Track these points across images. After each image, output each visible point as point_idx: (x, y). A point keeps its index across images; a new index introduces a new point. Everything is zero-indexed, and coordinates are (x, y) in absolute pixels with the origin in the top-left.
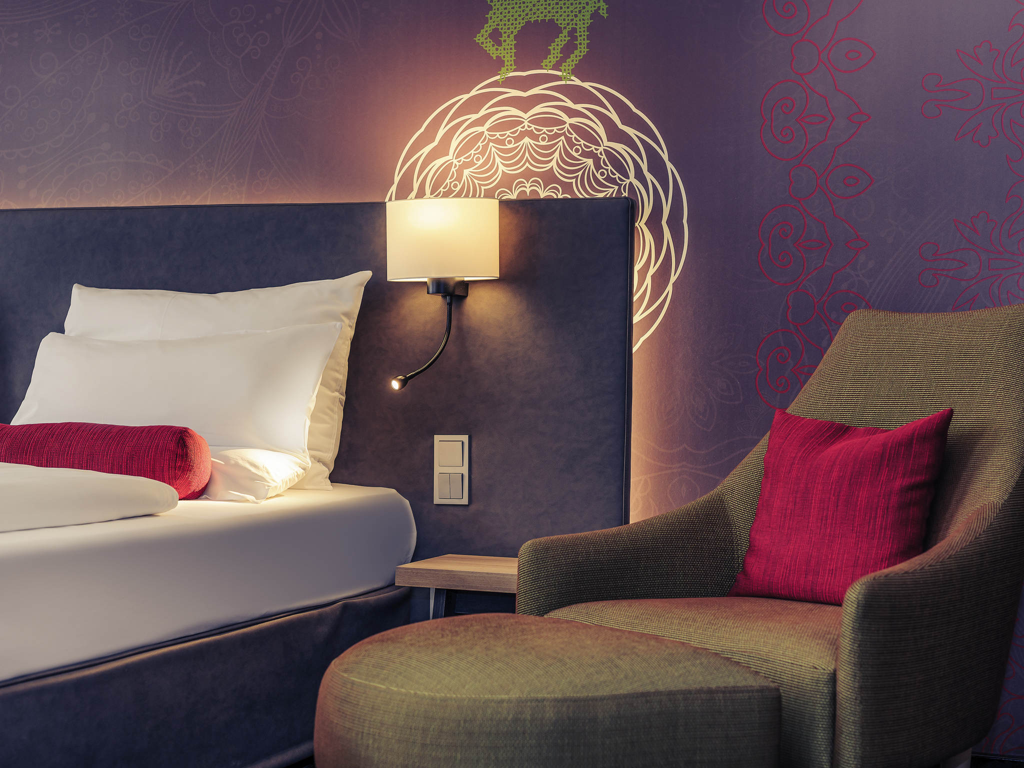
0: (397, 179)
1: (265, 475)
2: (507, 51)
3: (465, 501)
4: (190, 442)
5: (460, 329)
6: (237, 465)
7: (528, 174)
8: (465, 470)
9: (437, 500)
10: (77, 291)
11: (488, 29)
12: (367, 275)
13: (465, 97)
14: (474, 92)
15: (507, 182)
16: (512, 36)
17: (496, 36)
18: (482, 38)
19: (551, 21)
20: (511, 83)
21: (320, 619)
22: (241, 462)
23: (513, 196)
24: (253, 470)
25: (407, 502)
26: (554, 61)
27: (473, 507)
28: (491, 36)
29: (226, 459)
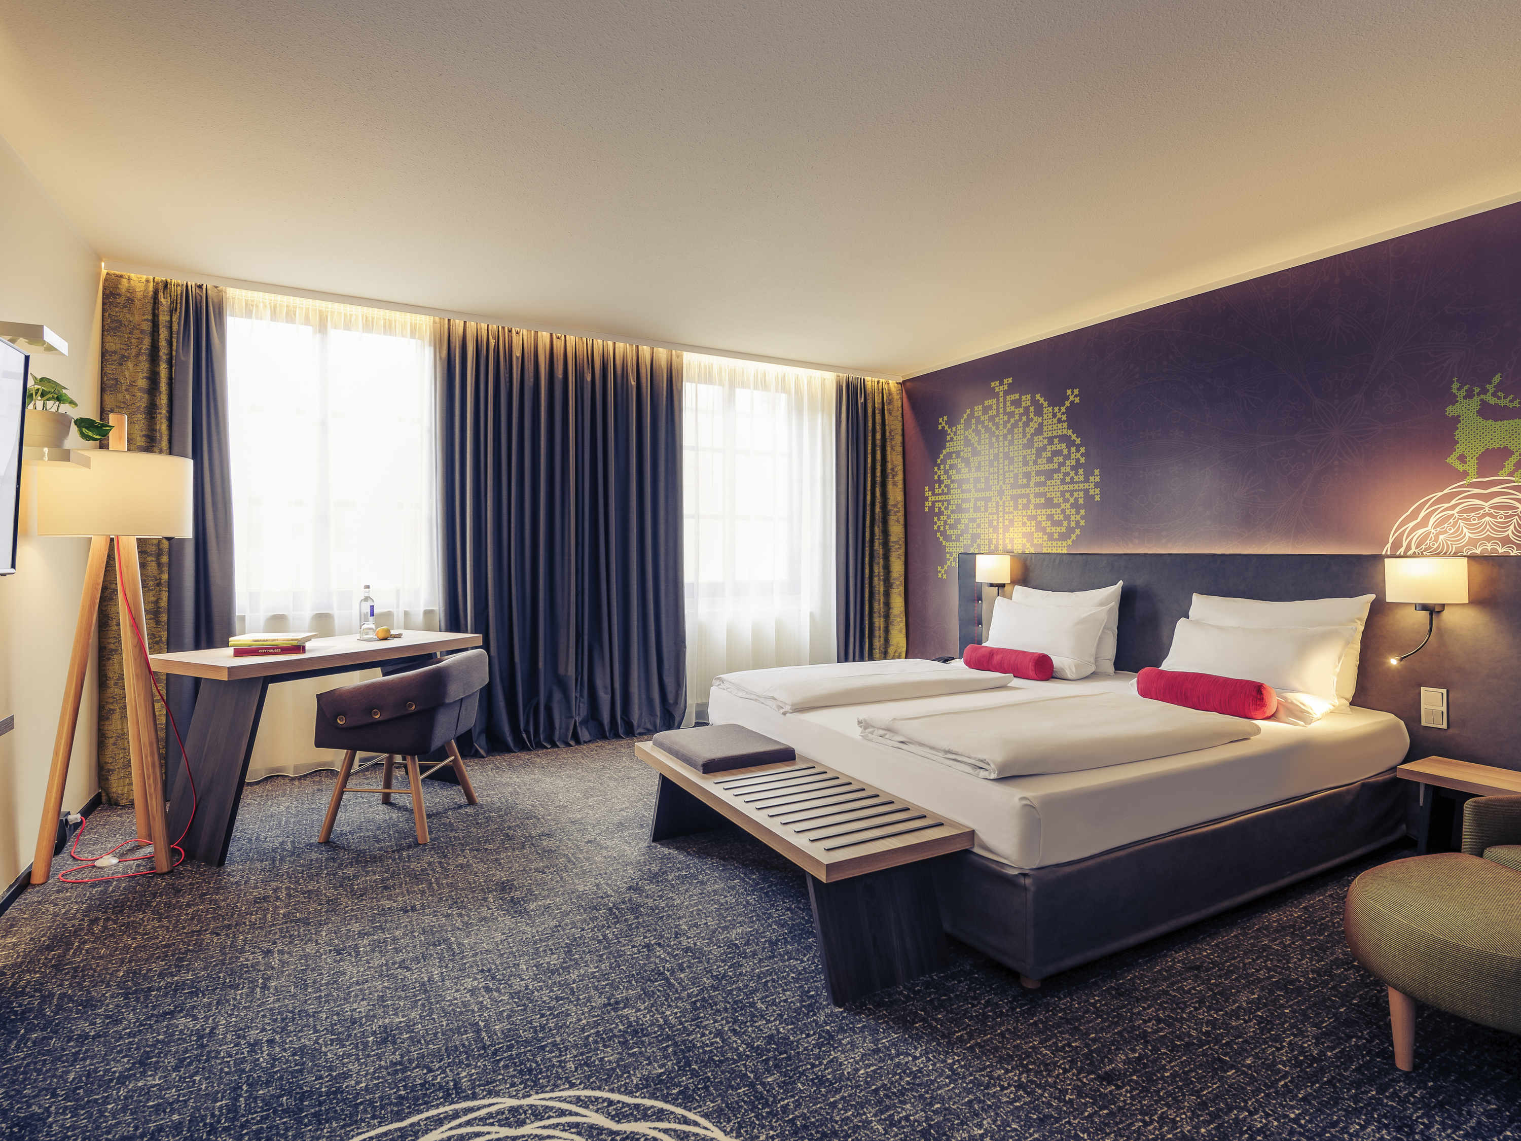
0: (1391, 540)
1: (1309, 710)
2: (1471, 466)
3: (1445, 726)
4: (1264, 692)
5: (1439, 629)
6: (1292, 703)
7: (1488, 539)
8: (1445, 709)
9: (1423, 724)
10: (1195, 597)
11: (1456, 454)
12: (1373, 596)
13: (1440, 494)
14: (1446, 491)
15: (1473, 543)
16: (1475, 458)
17: (1462, 459)
18: (1452, 460)
19: (1506, 448)
20: (1473, 485)
21: (1348, 792)
22: (1295, 701)
23: (1478, 551)
24: (1303, 707)
25: (1402, 723)
26: (1508, 471)
27: (1451, 731)
28: (1458, 458)
29: (1285, 699)
